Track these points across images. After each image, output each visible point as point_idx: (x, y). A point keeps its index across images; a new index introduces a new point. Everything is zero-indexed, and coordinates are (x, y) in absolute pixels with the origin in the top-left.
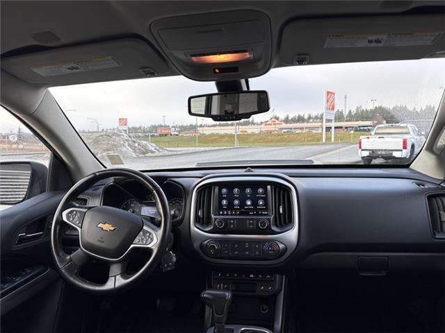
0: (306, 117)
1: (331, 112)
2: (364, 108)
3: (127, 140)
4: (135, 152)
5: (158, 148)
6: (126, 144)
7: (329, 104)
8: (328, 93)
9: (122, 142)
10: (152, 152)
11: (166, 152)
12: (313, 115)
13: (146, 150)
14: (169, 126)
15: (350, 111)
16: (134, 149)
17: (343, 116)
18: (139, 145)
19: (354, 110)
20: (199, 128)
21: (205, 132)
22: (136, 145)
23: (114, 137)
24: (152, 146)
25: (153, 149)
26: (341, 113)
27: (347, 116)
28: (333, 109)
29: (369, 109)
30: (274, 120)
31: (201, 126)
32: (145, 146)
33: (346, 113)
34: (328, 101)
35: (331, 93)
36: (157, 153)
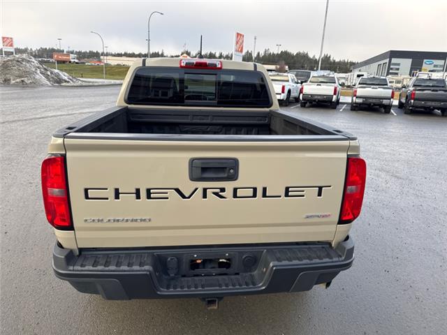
0: (217, 55)
1: (240, 54)
2: (271, 51)
3: (38, 67)
4: (49, 80)
5: (71, 77)
6: (38, 72)
7: (238, 45)
8: (238, 34)
9: (34, 70)
10: (66, 81)
11: (80, 82)
12: (224, 54)
13: (60, 79)
14: (63, 51)
15: (259, 53)
16: (47, 77)
17: (252, 58)
18: (52, 73)
19: (262, 54)
20: (102, 57)
21: (109, 62)
22: (49, 73)
23: (24, 63)
24: (64, 76)
25: (66, 78)
26: (251, 54)
27: (255, 58)
28: (241, 51)
29: (276, 53)
30: (185, 55)
31: (103, 54)
32: (57, 75)
33: (254, 55)
34: (237, 43)
35: (241, 35)
36: (71, 83)
